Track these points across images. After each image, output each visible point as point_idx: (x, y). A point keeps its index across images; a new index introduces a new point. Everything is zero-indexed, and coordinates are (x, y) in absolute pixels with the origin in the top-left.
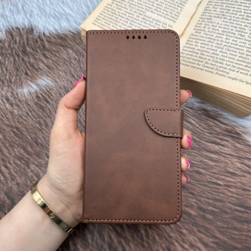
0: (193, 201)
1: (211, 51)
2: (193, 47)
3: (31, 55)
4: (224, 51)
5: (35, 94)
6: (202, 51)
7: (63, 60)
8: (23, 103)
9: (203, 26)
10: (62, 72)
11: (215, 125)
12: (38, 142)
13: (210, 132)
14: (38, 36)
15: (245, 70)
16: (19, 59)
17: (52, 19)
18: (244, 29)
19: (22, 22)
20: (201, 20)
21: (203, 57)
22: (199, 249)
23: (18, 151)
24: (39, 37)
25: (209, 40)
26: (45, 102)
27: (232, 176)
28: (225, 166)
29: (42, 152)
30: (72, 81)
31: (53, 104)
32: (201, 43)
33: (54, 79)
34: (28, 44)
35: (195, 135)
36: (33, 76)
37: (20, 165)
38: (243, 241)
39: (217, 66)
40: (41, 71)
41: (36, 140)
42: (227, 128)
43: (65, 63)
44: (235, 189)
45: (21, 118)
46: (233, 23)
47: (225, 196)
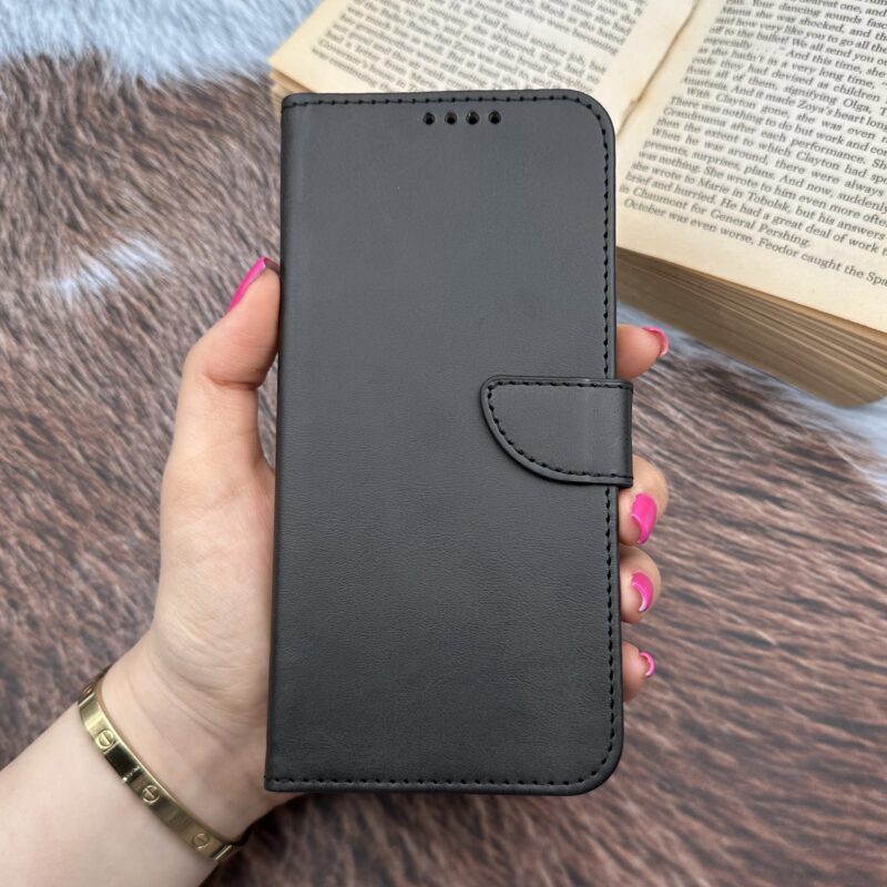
0: (664, 699)
1: (745, 162)
2: (681, 143)
3: (90, 156)
4: (792, 160)
5: (103, 299)
6: (711, 159)
7: (205, 176)
8: (58, 330)
9: (717, 68)
10: (201, 222)
11: (754, 427)
12: (109, 471)
13: (735, 451)
14: (117, 88)
15: (870, 233)
16: (47, 171)
17: (171, 29)
18: (869, 84)
19: (62, 37)
20: (711, 47)
21: (715, 180)
22: (682, 872)
23: (36, 501)
24: (123, 91)
25: (738, 121)
26: (138, 329)
27: (810, 614)
28: (784, 575)
29: (124, 507)
30: (236, 253)
31: (164, 337)
32: (708, 132)
33: (170, 244)
34: (80, 116)
35: (680, 460)
36: (96, 233)
37: (41, 554)
38: (844, 849)
39: (767, 217)
40: (127, 217)
41: (101, 464)
42: (797, 441)
43: (213, 187)
44: (820, 662)
45: (50, 385)
46: (830, 62)
47: (782, 686)
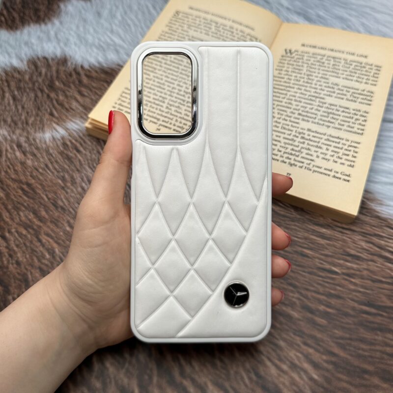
0: (294, 296)
3: (61, 91)
5: (62, 141)
8: (42, 151)
12: (57, 204)
14: (73, 69)
16: (43, 96)
19: (53, 51)
23: (25, 215)
26: (75, 151)
27: (354, 260)
28: (342, 245)
29: (63, 218)
31: (85, 155)
34: (58, 77)
36: (61, 118)
37: (25, 236)
38: (378, 360)
40: (74, 112)
41: (54, 200)
44: (360, 280)
45: (36, 171)
47: (344, 290)
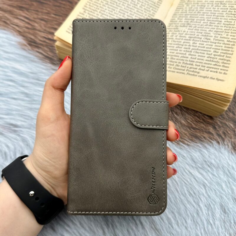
1: (180, 55)
4: (192, 53)
6: (171, 56)
9: (170, 35)
15: (215, 68)
18: (209, 33)
21: (173, 60)
25: (177, 46)
32: (170, 50)
39: (188, 67)
46: (198, 30)
